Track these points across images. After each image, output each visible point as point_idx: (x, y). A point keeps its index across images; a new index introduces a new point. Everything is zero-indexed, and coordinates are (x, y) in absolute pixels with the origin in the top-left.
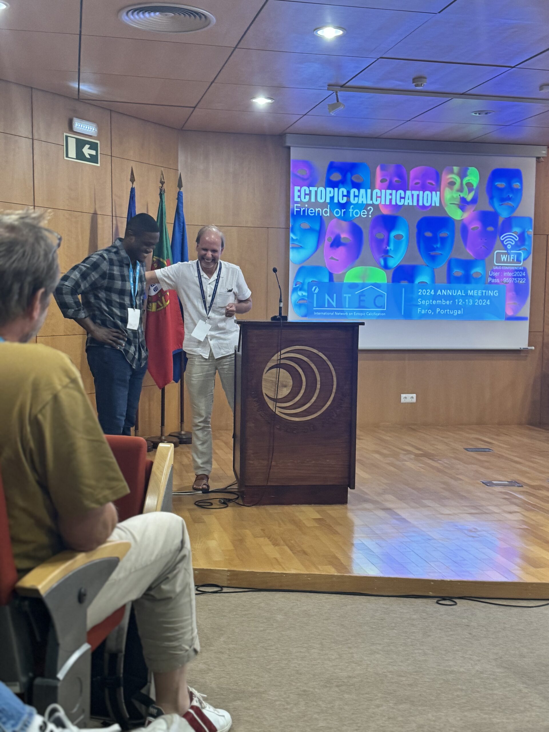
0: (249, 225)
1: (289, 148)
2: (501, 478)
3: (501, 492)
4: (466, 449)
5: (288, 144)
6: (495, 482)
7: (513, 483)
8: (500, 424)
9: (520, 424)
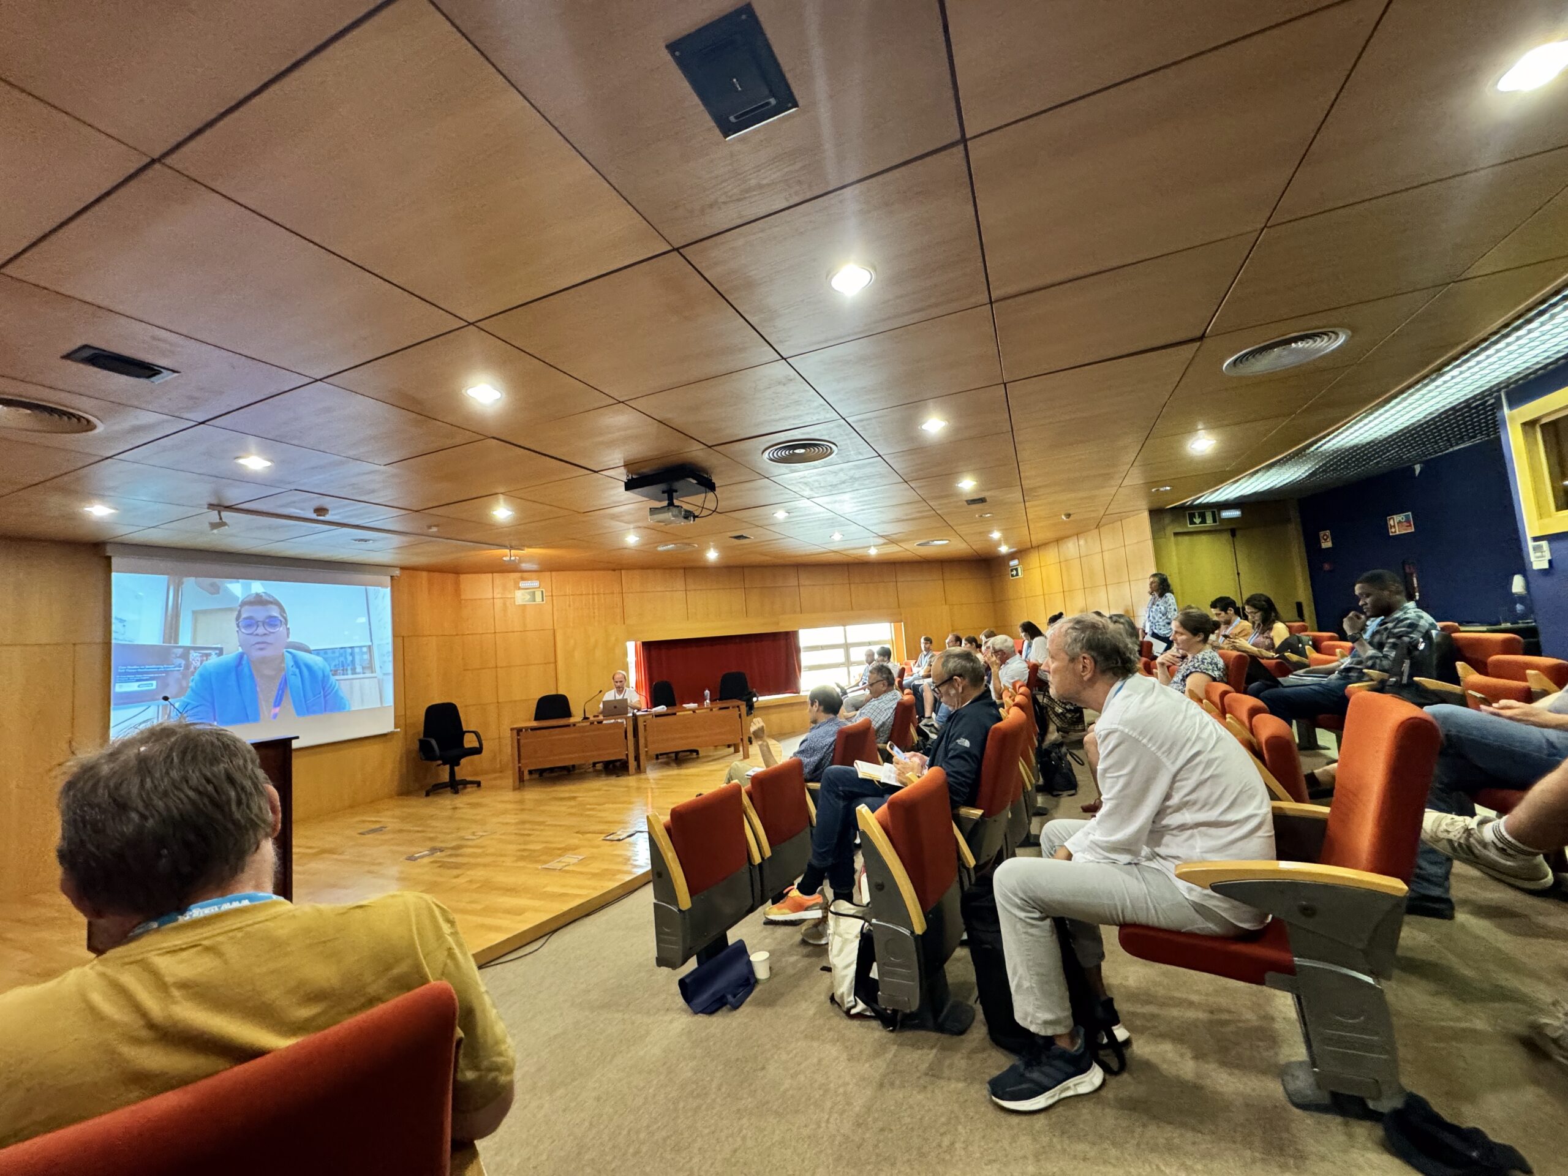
0: (44, 641)
1: (109, 558)
2: (420, 849)
3: (432, 862)
4: (360, 834)
5: (108, 554)
6: (417, 855)
7: (433, 850)
8: (372, 802)
9: (391, 797)
